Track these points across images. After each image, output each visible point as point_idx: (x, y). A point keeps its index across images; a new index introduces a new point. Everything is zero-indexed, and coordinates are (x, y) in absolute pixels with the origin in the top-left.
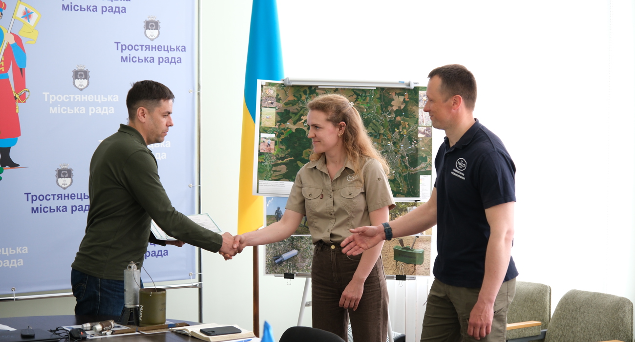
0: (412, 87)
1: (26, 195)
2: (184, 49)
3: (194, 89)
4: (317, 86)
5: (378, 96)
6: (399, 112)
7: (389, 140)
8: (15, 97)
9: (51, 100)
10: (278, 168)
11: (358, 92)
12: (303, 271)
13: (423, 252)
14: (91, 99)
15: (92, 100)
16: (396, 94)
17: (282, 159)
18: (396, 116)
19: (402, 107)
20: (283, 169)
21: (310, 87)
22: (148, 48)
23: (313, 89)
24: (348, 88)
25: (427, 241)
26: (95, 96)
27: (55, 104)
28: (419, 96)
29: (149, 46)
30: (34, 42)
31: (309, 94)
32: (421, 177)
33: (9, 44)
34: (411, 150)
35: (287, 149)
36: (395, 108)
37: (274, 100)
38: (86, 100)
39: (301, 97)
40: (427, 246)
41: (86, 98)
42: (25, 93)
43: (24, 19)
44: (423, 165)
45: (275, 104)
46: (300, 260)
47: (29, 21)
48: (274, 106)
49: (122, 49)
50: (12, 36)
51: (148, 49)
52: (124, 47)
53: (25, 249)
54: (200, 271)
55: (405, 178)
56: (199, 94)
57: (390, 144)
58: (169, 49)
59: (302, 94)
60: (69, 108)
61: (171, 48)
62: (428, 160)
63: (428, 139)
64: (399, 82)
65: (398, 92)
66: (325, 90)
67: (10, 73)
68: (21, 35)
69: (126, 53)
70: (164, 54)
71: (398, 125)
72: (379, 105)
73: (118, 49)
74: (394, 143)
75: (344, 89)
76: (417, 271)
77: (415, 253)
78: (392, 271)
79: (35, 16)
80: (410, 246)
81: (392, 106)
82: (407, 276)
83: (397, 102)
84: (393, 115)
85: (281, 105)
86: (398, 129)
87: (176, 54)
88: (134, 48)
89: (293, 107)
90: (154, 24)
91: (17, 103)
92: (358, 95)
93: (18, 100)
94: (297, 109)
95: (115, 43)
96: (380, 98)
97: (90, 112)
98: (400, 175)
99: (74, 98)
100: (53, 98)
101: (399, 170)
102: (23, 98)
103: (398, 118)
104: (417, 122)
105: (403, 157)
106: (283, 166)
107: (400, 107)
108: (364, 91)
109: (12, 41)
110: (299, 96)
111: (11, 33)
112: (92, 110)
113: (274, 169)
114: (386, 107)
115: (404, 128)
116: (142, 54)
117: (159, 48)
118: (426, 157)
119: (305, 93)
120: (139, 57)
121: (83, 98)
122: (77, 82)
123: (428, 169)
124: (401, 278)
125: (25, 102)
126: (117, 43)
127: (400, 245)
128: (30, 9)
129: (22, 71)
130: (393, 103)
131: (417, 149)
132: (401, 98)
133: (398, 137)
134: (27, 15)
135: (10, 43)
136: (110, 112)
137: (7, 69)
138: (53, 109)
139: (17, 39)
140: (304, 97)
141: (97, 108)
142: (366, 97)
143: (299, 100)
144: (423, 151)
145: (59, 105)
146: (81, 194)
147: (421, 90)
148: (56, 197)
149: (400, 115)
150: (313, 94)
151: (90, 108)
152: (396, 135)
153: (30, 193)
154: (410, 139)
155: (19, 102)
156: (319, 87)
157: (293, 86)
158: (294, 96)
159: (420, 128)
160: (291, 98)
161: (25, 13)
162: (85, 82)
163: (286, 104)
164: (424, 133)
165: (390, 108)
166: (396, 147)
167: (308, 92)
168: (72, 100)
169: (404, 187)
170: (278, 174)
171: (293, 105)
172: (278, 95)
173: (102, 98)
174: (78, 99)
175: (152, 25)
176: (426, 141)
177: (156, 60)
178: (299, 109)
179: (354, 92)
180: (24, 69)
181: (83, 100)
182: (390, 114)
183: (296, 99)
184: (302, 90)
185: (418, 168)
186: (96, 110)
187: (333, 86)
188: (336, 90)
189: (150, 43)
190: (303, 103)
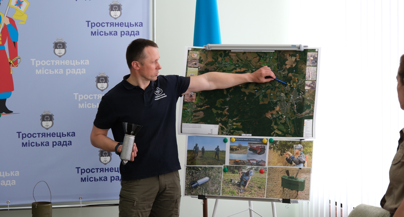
0: (302, 49)
1: (18, 133)
2: (141, 24)
4: (230, 50)
5: (276, 57)
6: (291, 70)
7: (282, 92)
8: (10, 63)
9: (37, 65)
10: (197, 114)
11: (261, 54)
12: (212, 193)
13: (304, 181)
14: (67, 63)
15: (69, 64)
16: (290, 55)
17: (201, 107)
18: (289, 73)
19: (294, 65)
20: (201, 114)
21: (225, 51)
22: (112, 24)
23: (227, 52)
24: (253, 51)
25: (307, 172)
26: (71, 61)
27: (40, 67)
28: (307, 56)
29: (113, 23)
30: (24, 23)
31: (224, 57)
32: (305, 121)
33: (5, 24)
34: (299, 99)
35: (205, 99)
36: (288, 67)
37: (197, 62)
38: (64, 64)
39: (218, 59)
40: (308, 176)
41: (64, 62)
42: (17, 60)
43: (16, 7)
44: (307, 111)
45: (198, 64)
46: (210, 185)
47: (20, 8)
48: (197, 66)
49: (92, 26)
50: (8, 19)
51: (112, 26)
52: (93, 25)
53: (17, 172)
55: (293, 122)
57: (283, 95)
58: (129, 25)
59: (219, 56)
60: (50, 70)
61: (131, 24)
62: (312, 107)
63: (313, 90)
64: (292, 45)
65: (291, 53)
66: (236, 53)
67: (6, 45)
68: (14, 18)
69: (95, 29)
70: (125, 29)
71: (289, 80)
72: (276, 64)
73: (88, 26)
74: (286, 94)
75: (250, 52)
76: (299, 196)
77: (298, 182)
78: (279, 196)
79: (25, 5)
80: (295, 176)
81: (286, 65)
82: (291, 200)
83: (290, 62)
84: (286, 72)
85: (202, 65)
86: (290, 83)
87: (135, 29)
88: (101, 25)
89: (211, 67)
90: (117, 7)
91: (11, 67)
92: (260, 57)
93: (12, 65)
94: (214, 68)
95: (86, 21)
96: (277, 59)
97: (67, 73)
98: (289, 119)
99: (55, 63)
100: (38, 63)
101: (289, 116)
102: (16, 63)
103: (290, 75)
104: (304, 77)
105: (292, 105)
106: (201, 112)
107: (292, 66)
108: (266, 53)
109: (8, 22)
110: (216, 58)
111: (7, 17)
112: (68, 71)
113: (194, 114)
114: (282, 66)
115: (294, 82)
116: (108, 29)
117: (121, 24)
118: (310, 105)
119: (221, 56)
120: (105, 32)
121: (61, 62)
122: (57, 51)
123: (311, 115)
124: (286, 201)
125: (17, 66)
126: (88, 22)
127: (286, 175)
129: (15, 44)
130: (286, 63)
131: (304, 99)
132: (294, 59)
133: (289, 89)
134: (19, 3)
135: (6, 24)
136: (83, 73)
137: (3, 42)
138: (39, 71)
139: (12, 21)
140: (220, 59)
141: (72, 70)
142: (266, 58)
143: (216, 61)
144: (308, 100)
145: (43, 68)
146: (60, 133)
147: (309, 52)
148: (41, 135)
149: (292, 72)
150: (227, 56)
151: (67, 70)
152: (288, 88)
153: (21, 132)
154: (299, 91)
155: (13, 66)
156: (232, 51)
157: (212, 51)
158: (213, 58)
159: (306, 82)
160: (210, 59)
161: (17, 2)
162: (63, 51)
163: (207, 65)
164: (309, 86)
165: (284, 67)
166: (287, 97)
167: (223, 55)
168: (53, 64)
169: (291, 129)
170: (196, 118)
171: (211, 65)
172: (200, 58)
173: (76, 62)
174: (58, 64)
176: (311, 93)
177: (119, 34)
178: (216, 68)
179: (257, 54)
180: (17, 42)
181: (61, 64)
182: (284, 71)
183: (214, 60)
184: (219, 53)
185: (304, 113)
186: (71, 71)
187: (242, 50)
188: (245, 53)
189: (114, 21)
190: (219, 63)
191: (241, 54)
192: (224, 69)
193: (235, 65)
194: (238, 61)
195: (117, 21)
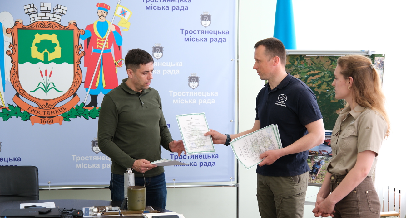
0: (370, 54)
2: (228, 32)
3: (234, 58)
4: (305, 55)
8: (115, 64)
11: (332, 58)
14: (164, 65)
21: (301, 56)
22: (203, 32)
23: (303, 57)
24: (326, 56)
26: (167, 63)
28: (375, 60)
29: (204, 31)
30: (127, 30)
31: (300, 60)
33: (111, 31)
38: (161, 66)
39: (294, 62)
41: (161, 64)
42: (121, 61)
43: (121, 16)
47: (124, 17)
49: (185, 33)
50: (114, 26)
51: (203, 33)
52: (186, 32)
54: (238, 177)
56: (238, 62)
58: (217, 33)
59: (295, 60)
61: (218, 32)
64: (361, 51)
66: (311, 58)
67: (112, 49)
68: (119, 25)
69: (188, 36)
70: (214, 36)
73: (182, 33)
75: (323, 57)
79: (128, 14)
87: (222, 36)
88: (193, 32)
89: (288, 69)
90: (207, 17)
91: (116, 68)
92: (332, 60)
93: (117, 65)
94: (291, 70)
95: (181, 29)
97: (164, 73)
102: (120, 64)
109: (114, 29)
110: (293, 62)
111: (113, 24)
116: (199, 36)
117: (210, 32)
119: (297, 59)
120: (196, 38)
121: (159, 64)
122: (155, 54)
125: (121, 67)
126: (182, 29)
128: (125, 9)
129: (120, 47)
134: (123, 13)
135: (113, 31)
136: (177, 73)
137: (110, 47)
139: (117, 28)
140: (296, 63)
141: (168, 70)
143: (293, 65)
147: (376, 56)
150: (302, 60)
151: (164, 71)
155: (118, 67)
156: (307, 55)
157: (290, 55)
158: (290, 62)
161: (122, 12)
162: (160, 54)
167: (299, 59)
171: (288, 68)
173: (172, 64)
174: (156, 65)
175: (206, 17)
177: (208, 40)
178: (292, 70)
179: (330, 58)
180: (121, 46)
181: (159, 66)
183: (291, 64)
184: (296, 57)
187: (316, 55)
188: (318, 57)
189: (205, 29)
190: (295, 66)
191: (315, 59)
192: (300, 71)
193: (309, 68)
194: (312, 64)
195: (207, 29)
